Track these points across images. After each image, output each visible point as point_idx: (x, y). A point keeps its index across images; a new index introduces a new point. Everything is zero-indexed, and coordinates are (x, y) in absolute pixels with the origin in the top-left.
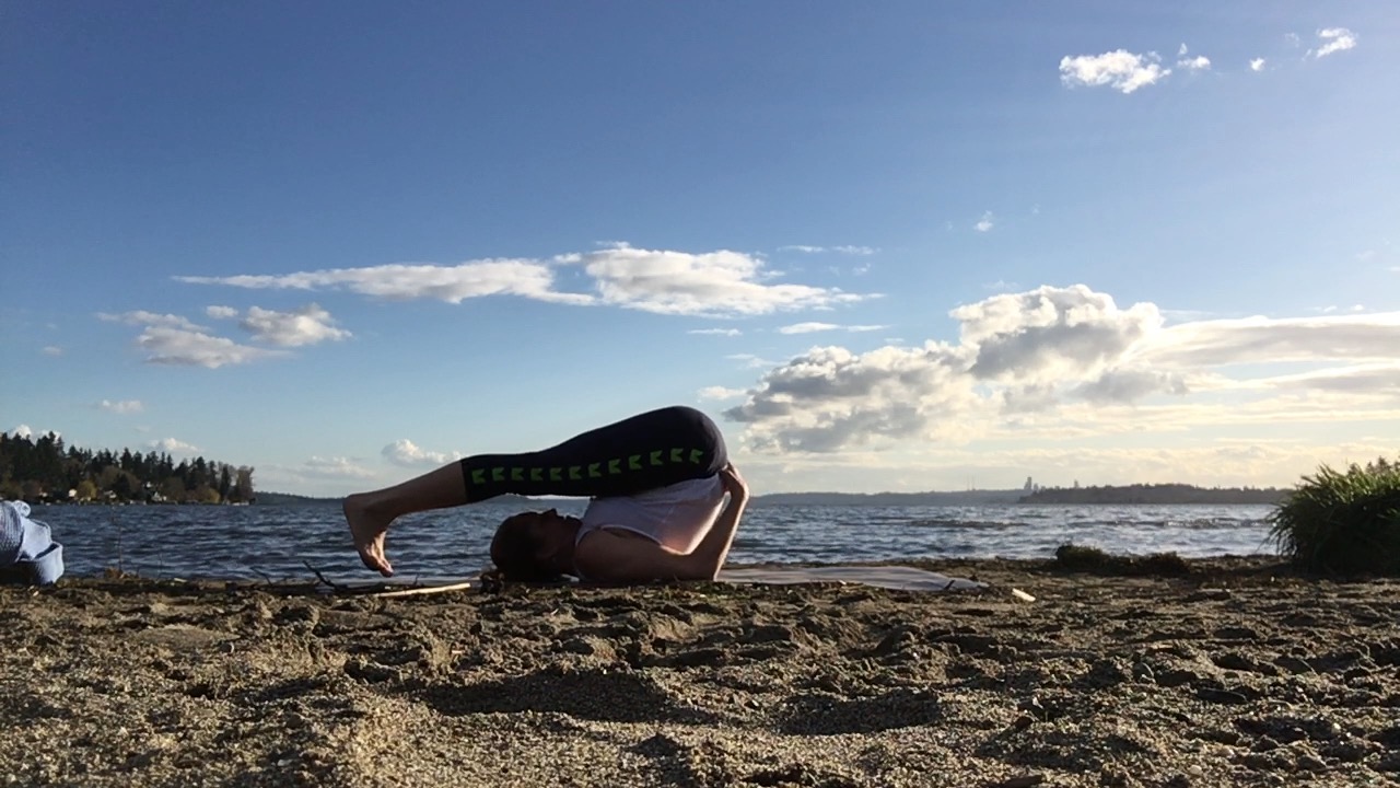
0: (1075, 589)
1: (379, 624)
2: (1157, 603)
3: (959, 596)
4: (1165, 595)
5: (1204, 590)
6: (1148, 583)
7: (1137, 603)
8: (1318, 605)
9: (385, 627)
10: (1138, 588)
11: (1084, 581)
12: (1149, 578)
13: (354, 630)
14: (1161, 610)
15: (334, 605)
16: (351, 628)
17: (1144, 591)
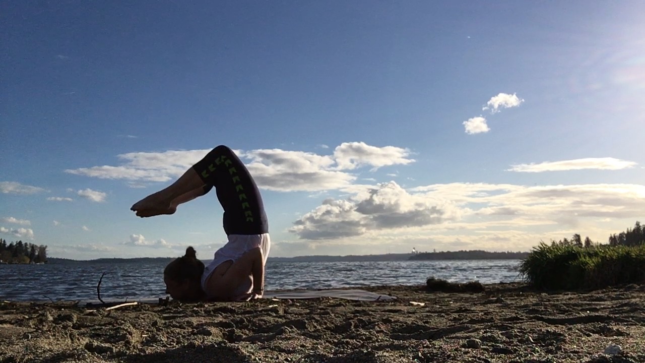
0: (435, 299)
1: (107, 322)
2: (471, 305)
3: (383, 303)
4: (474, 301)
5: (492, 299)
6: (467, 296)
7: (462, 305)
8: (541, 305)
9: (110, 324)
10: (463, 298)
11: (439, 295)
12: (467, 293)
13: (94, 325)
14: (473, 308)
15: (85, 313)
16: (92, 325)
17: (465, 299)
